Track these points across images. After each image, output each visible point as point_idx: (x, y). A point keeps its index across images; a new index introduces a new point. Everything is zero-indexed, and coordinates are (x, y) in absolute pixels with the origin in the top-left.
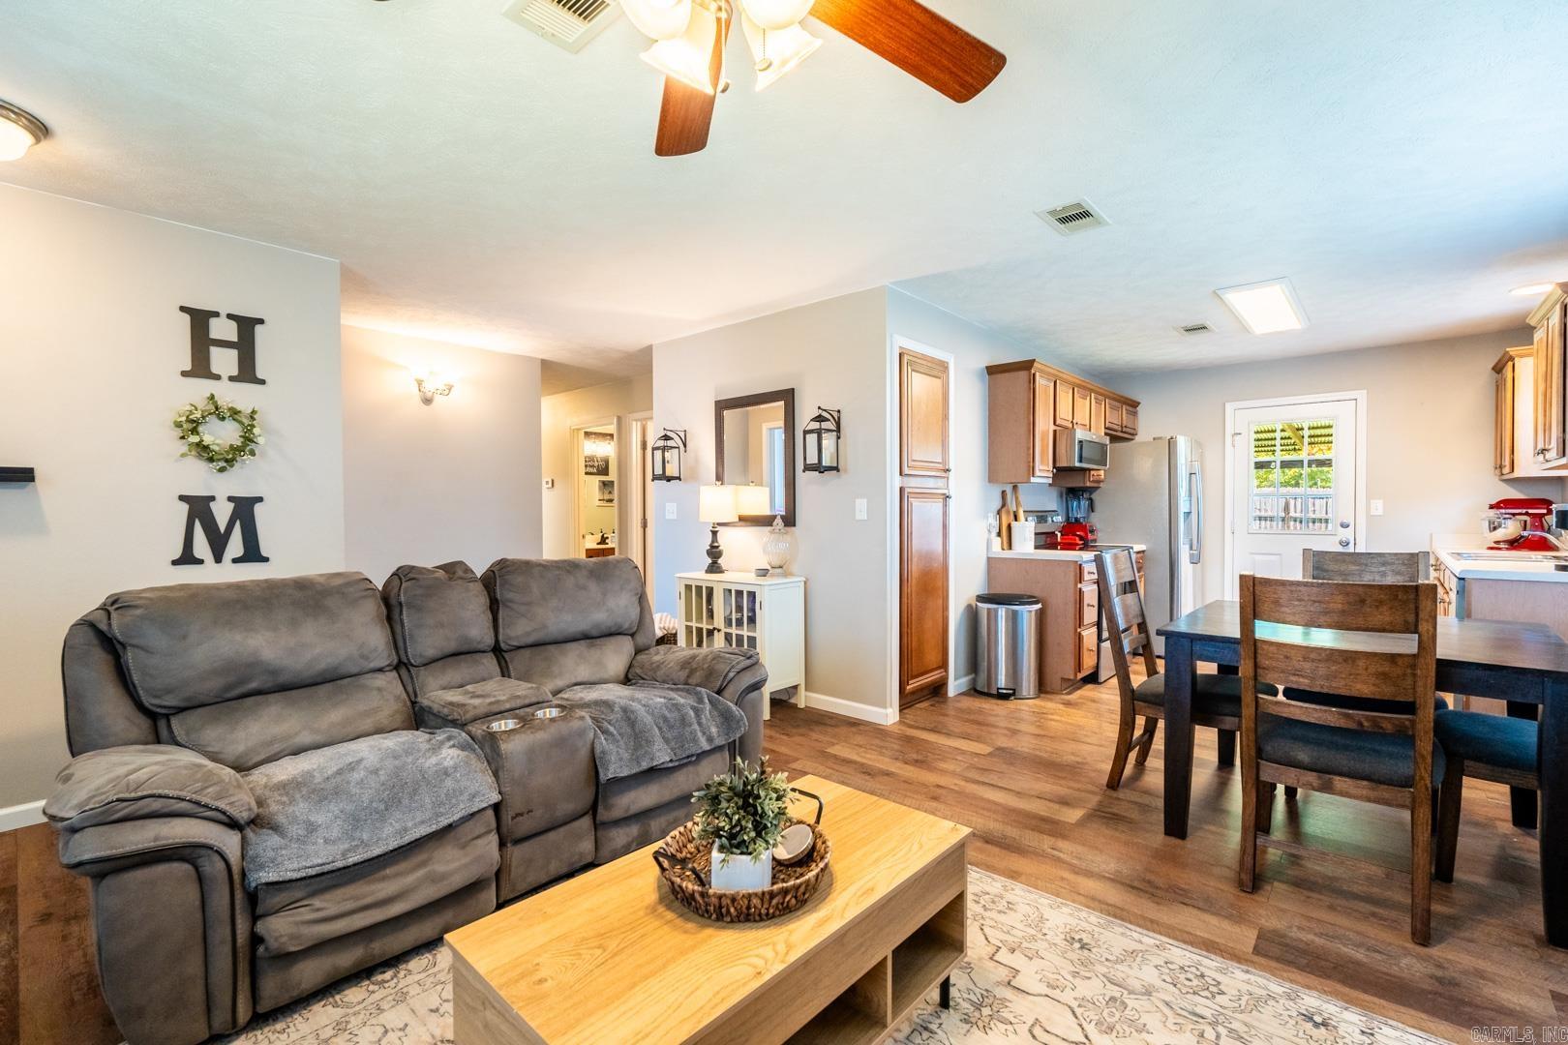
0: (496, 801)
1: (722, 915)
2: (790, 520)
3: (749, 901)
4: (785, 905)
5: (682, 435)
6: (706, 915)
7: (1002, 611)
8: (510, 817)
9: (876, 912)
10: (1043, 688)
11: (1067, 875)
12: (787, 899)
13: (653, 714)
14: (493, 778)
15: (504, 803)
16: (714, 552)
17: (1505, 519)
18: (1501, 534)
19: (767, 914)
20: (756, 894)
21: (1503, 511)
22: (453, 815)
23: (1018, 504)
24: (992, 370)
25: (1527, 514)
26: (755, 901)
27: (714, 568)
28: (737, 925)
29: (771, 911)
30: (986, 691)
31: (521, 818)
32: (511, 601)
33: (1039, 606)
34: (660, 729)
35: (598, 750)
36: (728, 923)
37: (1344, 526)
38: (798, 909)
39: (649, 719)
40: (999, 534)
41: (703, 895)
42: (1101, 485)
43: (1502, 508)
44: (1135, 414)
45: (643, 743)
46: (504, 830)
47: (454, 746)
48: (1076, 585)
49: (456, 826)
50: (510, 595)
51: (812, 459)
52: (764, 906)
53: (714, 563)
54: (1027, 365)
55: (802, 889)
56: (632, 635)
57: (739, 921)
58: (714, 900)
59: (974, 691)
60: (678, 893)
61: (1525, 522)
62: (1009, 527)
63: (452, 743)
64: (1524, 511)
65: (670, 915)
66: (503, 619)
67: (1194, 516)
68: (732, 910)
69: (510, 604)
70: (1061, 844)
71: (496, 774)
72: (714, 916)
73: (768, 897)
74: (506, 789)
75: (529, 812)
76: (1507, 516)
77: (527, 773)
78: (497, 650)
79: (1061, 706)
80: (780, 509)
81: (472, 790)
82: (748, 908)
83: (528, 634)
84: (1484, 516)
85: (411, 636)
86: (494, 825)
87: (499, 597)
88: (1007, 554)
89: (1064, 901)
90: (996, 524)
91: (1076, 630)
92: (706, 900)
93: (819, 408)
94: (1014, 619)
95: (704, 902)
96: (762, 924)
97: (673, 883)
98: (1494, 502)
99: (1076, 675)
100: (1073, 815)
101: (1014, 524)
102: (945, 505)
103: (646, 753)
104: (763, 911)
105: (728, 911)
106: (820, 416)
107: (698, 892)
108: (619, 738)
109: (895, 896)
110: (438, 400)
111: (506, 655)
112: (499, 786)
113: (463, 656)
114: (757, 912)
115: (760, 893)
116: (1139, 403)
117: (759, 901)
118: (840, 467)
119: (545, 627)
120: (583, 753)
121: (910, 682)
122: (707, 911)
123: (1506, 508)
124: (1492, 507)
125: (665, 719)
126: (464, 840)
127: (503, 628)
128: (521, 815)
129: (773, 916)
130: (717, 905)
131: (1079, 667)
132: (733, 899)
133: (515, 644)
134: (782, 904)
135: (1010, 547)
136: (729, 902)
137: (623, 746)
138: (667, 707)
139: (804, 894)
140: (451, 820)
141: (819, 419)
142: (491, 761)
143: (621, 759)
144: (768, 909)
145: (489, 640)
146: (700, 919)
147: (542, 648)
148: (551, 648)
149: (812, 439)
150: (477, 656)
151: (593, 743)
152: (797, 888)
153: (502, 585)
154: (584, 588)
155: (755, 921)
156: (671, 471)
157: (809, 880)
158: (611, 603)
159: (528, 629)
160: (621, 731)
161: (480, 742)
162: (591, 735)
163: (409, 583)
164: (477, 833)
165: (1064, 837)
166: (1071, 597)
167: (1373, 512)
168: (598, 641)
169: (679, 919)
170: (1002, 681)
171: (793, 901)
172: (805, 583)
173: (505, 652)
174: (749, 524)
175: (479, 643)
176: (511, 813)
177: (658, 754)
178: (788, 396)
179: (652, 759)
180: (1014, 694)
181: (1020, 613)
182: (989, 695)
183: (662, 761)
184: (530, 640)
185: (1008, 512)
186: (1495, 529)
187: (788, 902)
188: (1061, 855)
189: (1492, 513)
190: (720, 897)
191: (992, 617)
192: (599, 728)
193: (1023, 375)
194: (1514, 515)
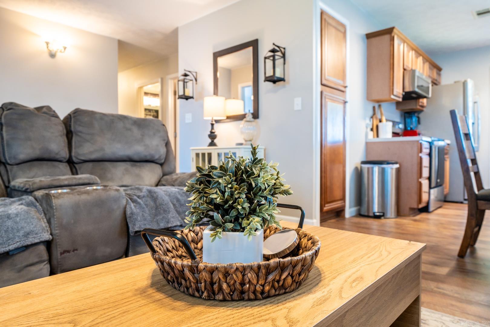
0: (48, 239)
1: (214, 293)
2: (256, 115)
3: (243, 276)
4: (281, 283)
5: (195, 74)
6: (197, 294)
7: (376, 169)
8: (59, 252)
9: (367, 299)
10: (399, 213)
11: (454, 303)
12: (283, 277)
13: (169, 196)
14: (47, 224)
15: (54, 242)
16: (213, 136)
19: (262, 292)
20: (251, 268)
22: (9, 245)
23: (382, 114)
24: (369, 36)
26: (250, 275)
27: (212, 144)
28: (229, 304)
29: (267, 288)
30: (366, 214)
31: (68, 254)
32: (81, 132)
33: (397, 166)
34: (174, 205)
35: (128, 212)
36: (221, 301)
38: (293, 290)
39: (166, 198)
40: (372, 130)
41: (194, 270)
42: (424, 109)
44: (439, 75)
45: (162, 212)
46: (55, 262)
47: (22, 204)
48: (418, 154)
49: (13, 255)
50: (80, 129)
51: (270, 73)
52: (260, 283)
53: (213, 141)
54: (389, 31)
55: (298, 268)
56: (162, 165)
57: (233, 300)
58: (205, 275)
59: (360, 215)
60: (168, 274)
62: (377, 127)
63: (21, 202)
65: (159, 296)
66: (75, 143)
67: (476, 125)
68: (225, 286)
69: (80, 134)
70: (441, 285)
71: (49, 222)
72: (205, 294)
73: (264, 271)
74: (56, 232)
75: (74, 251)
77: (72, 221)
78: (71, 162)
79: (412, 222)
80: (250, 109)
81: (27, 229)
82: (243, 284)
83: (91, 153)
85: (8, 145)
86: (45, 256)
87: (73, 129)
88: (376, 140)
89: (461, 319)
90: (371, 123)
91: (418, 180)
92: (196, 275)
93: (274, 44)
94: (383, 173)
95: (194, 278)
96: (257, 303)
97: (162, 262)
99: (418, 206)
100: (444, 271)
101: (380, 125)
102: (345, 107)
103: (163, 217)
104: (259, 288)
105: (220, 289)
106: (274, 49)
107: (188, 266)
108: (144, 206)
109: (381, 286)
110: (59, 55)
111: (77, 166)
112: (51, 230)
113: (45, 162)
114: (252, 288)
115: (256, 265)
117: (254, 276)
118: (286, 79)
119: (102, 149)
120: (118, 214)
121: (326, 205)
122: (198, 290)
125: (178, 200)
126: (19, 266)
127: (75, 148)
128: (68, 252)
129: (269, 297)
130: (208, 280)
131: (420, 200)
132: (226, 273)
133: (83, 158)
134: (278, 281)
135: (378, 136)
136: (221, 276)
137: (147, 212)
138: (179, 194)
139: (300, 275)
140: (7, 249)
141: (273, 51)
142: (46, 212)
143: (145, 220)
144: (263, 286)
145: (64, 154)
146: (190, 299)
147: (101, 163)
148: (107, 164)
149: (269, 63)
150: (56, 163)
151: (125, 208)
152: (294, 265)
153: (75, 122)
154: (130, 130)
155: (250, 300)
156: (188, 93)
157: (305, 259)
158: (148, 141)
159: (92, 149)
160: (147, 203)
161: (40, 200)
162: (124, 202)
163: (8, 112)
164: (31, 261)
165: (443, 282)
166: (415, 161)
168: (138, 164)
169: (168, 299)
170: (376, 209)
171: (289, 280)
172: (265, 150)
173: (76, 163)
174: (231, 120)
175: (57, 154)
176: (60, 250)
177: (172, 219)
178: (254, 44)
179: (168, 222)
180: (383, 216)
181: (386, 169)
182: (368, 217)
183: (175, 224)
184: (93, 156)
185: (376, 118)
187: (284, 279)
188: (445, 292)
190: (212, 271)
191: (370, 172)
192: (131, 199)
193: (387, 37)
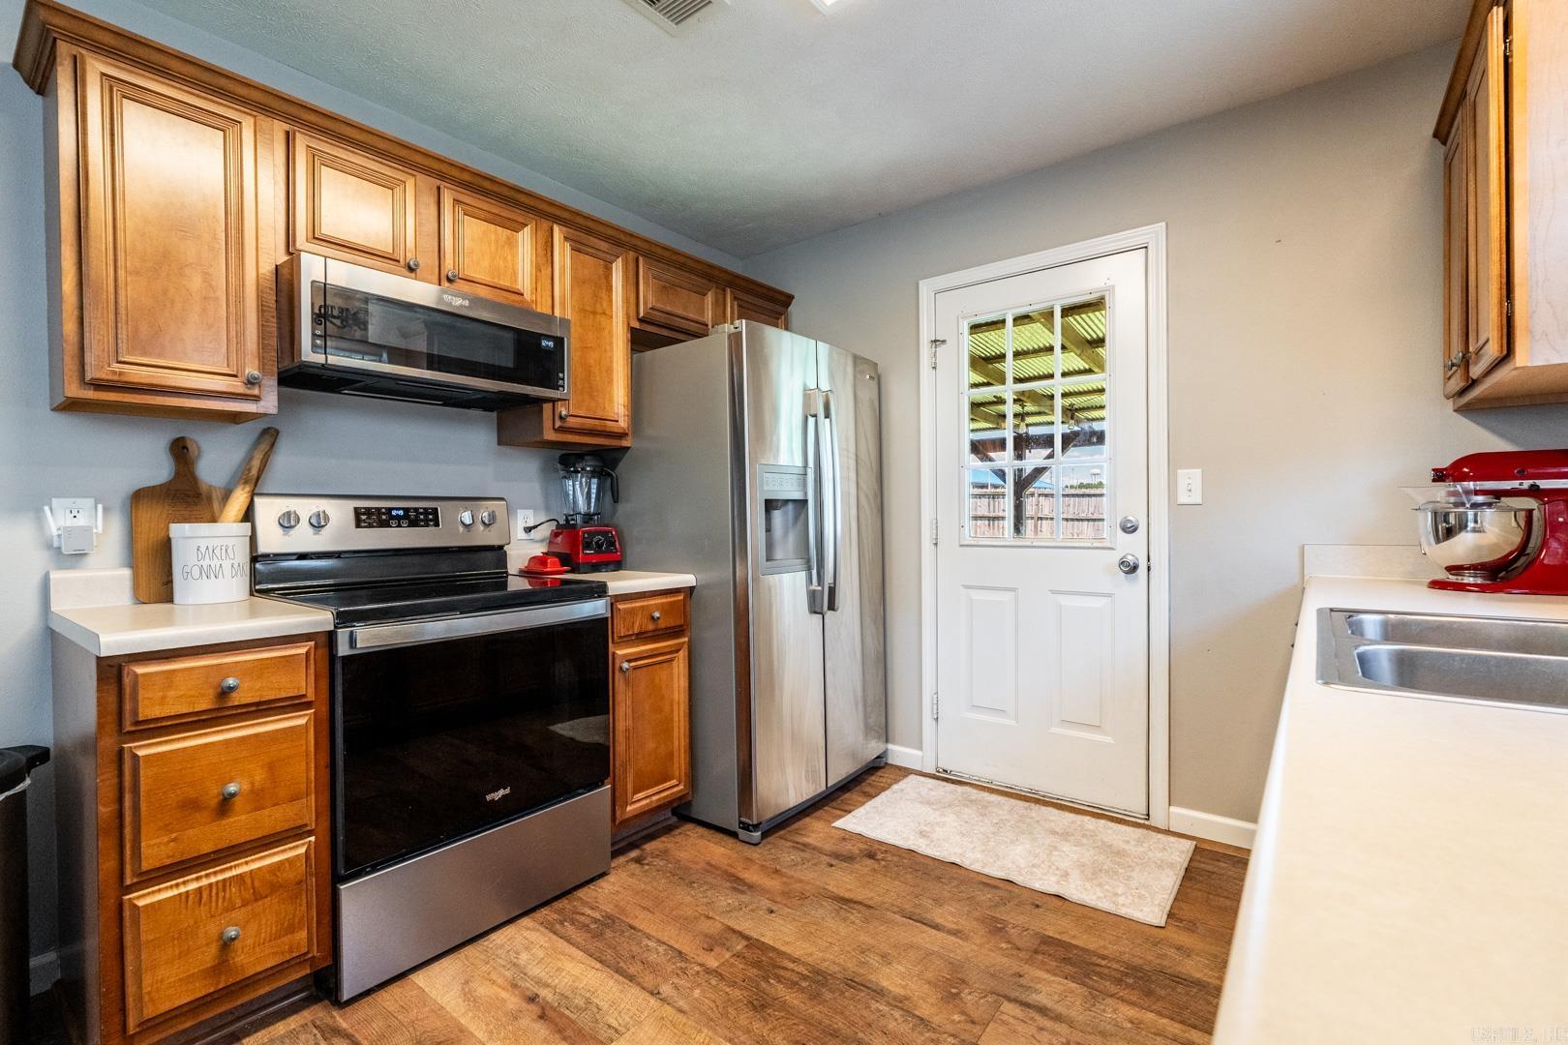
17: (1475, 506)
18: (1464, 547)
21: (1471, 485)
25: (1534, 492)
37: (1129, 529)
43: (1465, 478)
61: (1530, 512)
64: (1526, 484)
76: (1480, 499)
84: (1421, 500)
98: (1445, 463)
116: (791, 298)
123: (1474, 479)
124: (1440, 476)
167: (1183, 498)
186: (1450, 533)
189: (1441, 493)
194: (1498, 494)
